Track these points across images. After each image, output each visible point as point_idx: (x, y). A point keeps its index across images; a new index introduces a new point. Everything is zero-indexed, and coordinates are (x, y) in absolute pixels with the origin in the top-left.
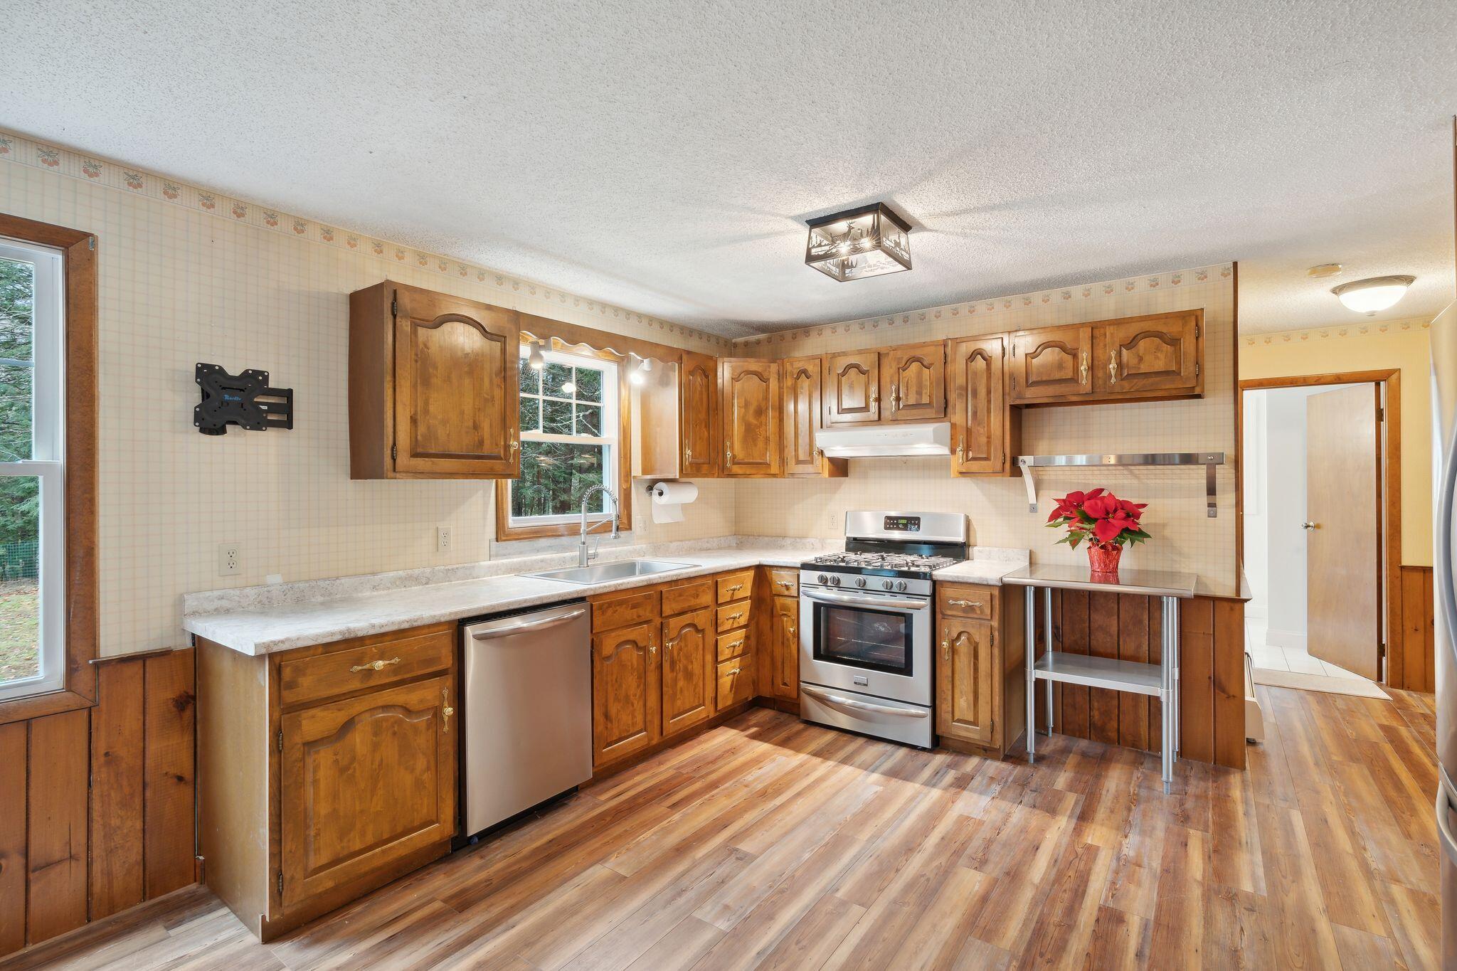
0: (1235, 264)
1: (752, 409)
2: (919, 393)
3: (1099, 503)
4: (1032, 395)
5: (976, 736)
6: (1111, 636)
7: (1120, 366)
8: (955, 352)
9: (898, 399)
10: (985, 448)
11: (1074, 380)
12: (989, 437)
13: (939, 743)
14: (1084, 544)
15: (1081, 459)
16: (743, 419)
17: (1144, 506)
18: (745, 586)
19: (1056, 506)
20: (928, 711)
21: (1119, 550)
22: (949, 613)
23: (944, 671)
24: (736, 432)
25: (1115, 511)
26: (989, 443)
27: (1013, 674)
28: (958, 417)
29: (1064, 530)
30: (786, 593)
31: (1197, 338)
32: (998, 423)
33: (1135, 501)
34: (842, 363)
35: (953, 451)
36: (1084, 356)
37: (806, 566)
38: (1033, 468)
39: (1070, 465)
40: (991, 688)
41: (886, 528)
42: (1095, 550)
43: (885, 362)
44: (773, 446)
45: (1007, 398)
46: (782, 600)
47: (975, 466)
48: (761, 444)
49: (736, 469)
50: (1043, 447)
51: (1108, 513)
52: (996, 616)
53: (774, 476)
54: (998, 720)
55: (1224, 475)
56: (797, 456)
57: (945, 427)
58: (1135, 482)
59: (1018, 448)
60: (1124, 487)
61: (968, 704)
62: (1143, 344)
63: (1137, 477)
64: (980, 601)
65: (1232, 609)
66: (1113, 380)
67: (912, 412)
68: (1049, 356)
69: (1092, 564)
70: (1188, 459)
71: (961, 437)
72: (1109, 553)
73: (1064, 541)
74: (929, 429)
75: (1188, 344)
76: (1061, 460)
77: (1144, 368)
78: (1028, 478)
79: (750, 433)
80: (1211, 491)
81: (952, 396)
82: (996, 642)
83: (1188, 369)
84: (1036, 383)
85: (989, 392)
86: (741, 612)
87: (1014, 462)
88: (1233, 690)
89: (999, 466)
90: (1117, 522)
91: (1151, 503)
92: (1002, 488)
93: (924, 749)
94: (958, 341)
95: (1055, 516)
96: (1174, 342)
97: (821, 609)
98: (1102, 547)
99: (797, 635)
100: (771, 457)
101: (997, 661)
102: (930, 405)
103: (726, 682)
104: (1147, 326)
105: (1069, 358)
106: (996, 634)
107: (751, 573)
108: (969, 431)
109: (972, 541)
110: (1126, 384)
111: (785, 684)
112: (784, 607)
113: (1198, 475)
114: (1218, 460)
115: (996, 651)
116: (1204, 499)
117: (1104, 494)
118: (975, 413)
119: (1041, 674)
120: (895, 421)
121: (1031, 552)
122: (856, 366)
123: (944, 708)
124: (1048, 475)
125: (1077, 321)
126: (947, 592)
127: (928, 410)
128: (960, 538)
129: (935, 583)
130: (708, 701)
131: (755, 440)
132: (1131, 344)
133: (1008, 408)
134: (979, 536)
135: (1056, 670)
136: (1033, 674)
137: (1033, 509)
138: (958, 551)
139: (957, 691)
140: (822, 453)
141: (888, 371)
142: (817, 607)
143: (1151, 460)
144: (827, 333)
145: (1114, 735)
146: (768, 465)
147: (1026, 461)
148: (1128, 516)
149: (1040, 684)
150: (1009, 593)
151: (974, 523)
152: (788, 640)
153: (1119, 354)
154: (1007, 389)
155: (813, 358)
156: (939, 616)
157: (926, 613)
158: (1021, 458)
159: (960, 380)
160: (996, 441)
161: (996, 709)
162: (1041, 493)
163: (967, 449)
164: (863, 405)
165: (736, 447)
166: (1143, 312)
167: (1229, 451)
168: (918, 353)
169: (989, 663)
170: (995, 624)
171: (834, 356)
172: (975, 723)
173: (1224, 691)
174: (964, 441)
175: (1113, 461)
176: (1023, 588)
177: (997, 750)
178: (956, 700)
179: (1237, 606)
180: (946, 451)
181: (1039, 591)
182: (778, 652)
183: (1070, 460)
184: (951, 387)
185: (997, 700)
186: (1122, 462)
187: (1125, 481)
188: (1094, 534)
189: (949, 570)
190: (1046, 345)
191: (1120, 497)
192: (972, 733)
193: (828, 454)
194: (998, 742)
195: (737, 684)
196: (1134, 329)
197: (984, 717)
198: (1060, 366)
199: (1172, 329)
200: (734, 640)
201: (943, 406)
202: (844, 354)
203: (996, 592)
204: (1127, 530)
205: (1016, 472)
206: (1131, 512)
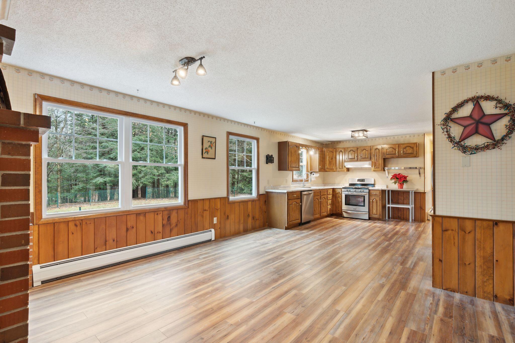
0: (424, 134)
1: (330, 158)
2: (365, 156)
3: (399, 176)
4: (387, 156)
5: (377, 217)
6: (402, 200)
7: (403, 152)
8: (372, 148)
9: (361, 157)
10: (378, 166)
11: (395, 154)
12: (379, 164)
13: (370, 219)
14: (397, 184)
15: (397, 168)
16: (329, 160)
17: (408, 176)
18: (331, 192)
19: (392, 176)
20: (368, 213)
21: (403, 184)
22: (372, 195)
23: (371, 206)
24: (327, 163)
25: (402, 177)
26: (379, 165)
27: (384, 207)
28: (373, 160)
29: (393, 181)
30: (339, 193)
31: (416, 148)
32: (381, 162)
33: (406, 176)
34: (350, 149)
35: (372, 167)
36: (397, 150)
37: (343, 188)
38: (388, 170)
39: (395, 169)
40: (380, 208)
41: (358, 181)
42: (399, 184)
43: (358, 150)
44: (334, 165)
45: (382, 157)
46: (338, 195)
47: (376, 169)
48: (332, 165)
49: (327, 170)
50: (389, 166)
51: (401, 178)
52: (381, 195)
53: (335, 171)
54: (381, 213)
55: (422, 171)
56: (339, 168)
57: (370, 162)
58: (406, 172)
59: (385, 166)
60: (404, 173)
61: (375, 211)
62: (407, 148)
63: (407, 171)
64: (378, 193)
65: (423, 194)
66: (402, 154)
67: (364, 159)
68: (391, 149)
69: (398, 187)
70: (416, 168)
71: (374, 164)
72: (401, 185)
73: (393, 183)
74: (368, 162)
75: (415, 148)
76: (393, 168)
77: (407, 152)
78: (386, 172)
79: (330, 163)
80: (420, 174)
81: (372, 157)
82: (381, 200)
83: (415, 153)
84: (388, 154)
85: (379, 156)
86: (330, 197)
87: (384, 168)
88: (424, 208)
89: (381, 169)
90: (403, 179)
91: (409, 176)
92: (381, 173)
93: (367, 220)
94: (373, 146)
95: (392, 178)
96: (413, 148)
97: (346, 196)
98: (400, 184)
99: (341, 201)
100: (334, 167)
101: (381, 203)
102: (367, 158)
103: (329, 209)
104: (408, 145)
105: (394, 150)
106: (381, 198)
107: (332, 190)
108: (375, 163)
109: (375, 184)
110: (404, 155)
111: (339, 211)
112: (339, 196)
113: (417, 171)
114: (420, 168)
115: (381, 201)
116: (419, 175)
117: (401, 174)
118: (376, 160)
119: (389, 206)
120: (360, 161)
121: (387, 185)
122: (352, 150)
123: (371, 212)
124: (391, 171)
125: (396, 143)
126: (372, 192)
127: (367, 159)
128: (373, 183)
129: (369, 190)
130: (326, 212)
131: (331, 164)
132: (405, 148)
133: (383, 159)
134: (377, 183)
135: (391, 204)
136: (387, 206)
137: (387, 177)
138: (374, 185)
139: (373, 209)
140: (345, 167)
141: (359, 151)
142: (346, 195)
143: (410, 168)
144: (345, 143)
145: (402, 218)
146: (333, 169)
147: (386, 168)
148: (405, 178)
149: (389, 207)
150: (383, 192)
151: (376, 181)
152: (339, 202)
153: (403, 150)
154: (383, 155)
155: (343, 148)
156: (370, 196)
157: (368, 195)
158: (385, 168)
159: (373, 153)
160: (380, 165)
161: (381, 212)
162: (389, 174)
163: (375, 166)
164: (354, 158)
165: (327, 166)
166: (408, 142)
167: (423, 167)
168: (365, 148)
169: (380, 204)
170: (380, 197)
171: (348, 148)
172: (377, 214)
173: (422, 209)
174: (374, 165)
175: (403, 168)
176: (385, 190)
177: (381, 219)
178: (373, 211)
179: (424, 194)
180: (371, 166)
181: (389, 191)
182: (337, 205)
183: (394, 168)
184: (372, 155)
185: (381, 210)
186: (405, 168)
187: (405, 172)
188: (399, 181)
189: (371, 188)
190: (390, 148)
191: (403, 175)
192: (376, 216)
193: (346, 167)
194: (381, 218)
195: (330, 210)
196: (406, 145)
197: (378, 213)
198: (392, 151)
199: (412, 146)
200: (330, 202)
201: (370, 158)
202: (350, 148)
203: (381, 191)
204: (404, 180)
205: (384, 170)
206: (405, 177)
